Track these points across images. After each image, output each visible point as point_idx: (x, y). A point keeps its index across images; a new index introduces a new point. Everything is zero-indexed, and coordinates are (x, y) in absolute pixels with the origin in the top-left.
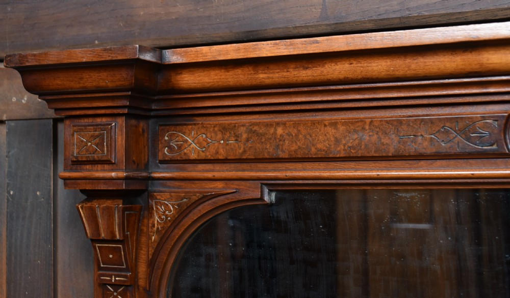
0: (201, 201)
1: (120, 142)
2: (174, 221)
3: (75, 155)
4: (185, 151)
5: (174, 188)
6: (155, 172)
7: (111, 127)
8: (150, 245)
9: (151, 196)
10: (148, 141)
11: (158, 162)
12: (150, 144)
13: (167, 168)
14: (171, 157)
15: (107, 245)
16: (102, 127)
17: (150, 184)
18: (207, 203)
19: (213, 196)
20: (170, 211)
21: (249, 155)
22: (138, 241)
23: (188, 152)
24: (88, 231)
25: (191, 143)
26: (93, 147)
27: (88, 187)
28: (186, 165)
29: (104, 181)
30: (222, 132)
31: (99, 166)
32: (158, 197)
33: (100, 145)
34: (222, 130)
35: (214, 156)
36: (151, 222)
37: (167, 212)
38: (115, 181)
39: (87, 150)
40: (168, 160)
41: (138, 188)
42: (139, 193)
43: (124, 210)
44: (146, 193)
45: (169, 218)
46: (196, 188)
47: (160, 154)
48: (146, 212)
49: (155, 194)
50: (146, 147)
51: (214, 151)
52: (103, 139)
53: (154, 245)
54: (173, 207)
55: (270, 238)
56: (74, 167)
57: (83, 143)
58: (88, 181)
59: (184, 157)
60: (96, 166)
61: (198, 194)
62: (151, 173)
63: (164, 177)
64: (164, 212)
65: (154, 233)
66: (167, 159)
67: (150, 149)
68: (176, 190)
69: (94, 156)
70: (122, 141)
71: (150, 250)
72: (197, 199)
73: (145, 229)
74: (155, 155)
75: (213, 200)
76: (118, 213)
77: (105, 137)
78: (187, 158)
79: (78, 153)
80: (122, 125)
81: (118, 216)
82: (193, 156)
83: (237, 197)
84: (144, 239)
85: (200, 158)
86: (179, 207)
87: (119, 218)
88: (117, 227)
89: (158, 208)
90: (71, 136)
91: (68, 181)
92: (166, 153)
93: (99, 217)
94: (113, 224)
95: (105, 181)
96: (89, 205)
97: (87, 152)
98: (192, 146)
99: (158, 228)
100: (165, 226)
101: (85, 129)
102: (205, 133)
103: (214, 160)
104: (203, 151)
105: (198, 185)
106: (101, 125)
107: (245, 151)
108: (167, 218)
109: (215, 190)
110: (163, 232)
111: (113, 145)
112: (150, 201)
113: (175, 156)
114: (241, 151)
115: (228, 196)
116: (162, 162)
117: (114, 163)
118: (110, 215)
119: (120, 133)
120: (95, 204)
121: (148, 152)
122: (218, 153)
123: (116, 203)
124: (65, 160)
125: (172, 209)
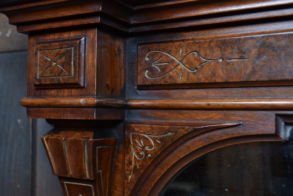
0: (191, 136)
1: (91, 61)
2: (155, 159)
3: (38, 78)
4: (171, 73)
5: (155, 118)
6: (132, 100)
7: (80, 42)
8: (126, 186)
9: (127, 127)
10: (125, 63)
11: (136, 87)
12: (127, 67)
13: (147, 95)
14: (152, 81)
15: (76, 183)
16: (69, 42)
17: (126, 114)
18: (198, 138)
19: (207, 130)
20: (151, 146)
21: (261, 77)
22: (112, 179)
23: (175, 74)
24: (54, 167)
25: (179, 64)
26: (58, 67)
27: (53, 117)
28: (172, 91)
29: (70, 109)
30: (221, 48)
31: (66, 90)
32: (136, 129)
33: (66, 64)
34: (222, 46)
35: (209, 78)
36: (127, 158)
37: (147, 148)
38: (84, 109)
39: (52, 72)
40: (149, 86)
41: (113, 118)
42: (114, 123)
43: (95, 144)
44: (122, 124)
45: (149, 155)
46: (183, 119)
47: (139, 78)
48: (121, 146)
49: (133, 125)
50: (123, 71)
51: (210, 73)
52: (70, 57)
53: (131, 186)
54: (155, 142)
55: (284, 185)
56: (38, 93)
57: (48, 64)
58: (52, 109)
59: (169, 82)
60: (62, 90)
61: (187, 127)
62: (128, 100)
63: (143, 105)
64: (143, 148)
65: (131, 171)
66: (147, 83)
67: (127, 73)
68: (158, 121)
69: (59, 78)
70: (93, 60)
71: (126, 191)
72: (185, 133)
73: (120, 166)
74: (133, 80)
75: (206, 135)
76: (88, 149)
77: (73, 55)
78: (173, 82)
79: (42, 76)
80: (93, 39)
81: (88, 152)
82: (181, 80)
83: (240, 131)
84: (118, 177)
85: (190, 81)
86: (162, 142)
87: (89, 155)
88: (86, 164)
89: (135, 143)
90: (34, 55)
91: (31, 109)
92: (147, 76)
93: (67, 151)
94: (81, 160)
95: (72, 109)
96: (55, 136)
97: (51, 73)
98: (179, 67)
99: (135, 166)
100: (145, 164)
101: (50, 46)
102: (198, 50)
103: (210, 84)
104: (194, 73)
105: (186, 115)
106: (68, 40)
107: (254, 72)
108: (146, 155)
109: (209, 122)
110: (142, 171)
111: (82, 64)
112: (126, 133)
113: (158, 80)
114: (248, 71)
115: (228, 130)
116: (141, 87)
117: (83, 87)
118: (78, 150)
119: (91, 49)
120: (61, 136)
121: (125, 76)
122: (215, 74)
123: (85, 136)
124: (28, 84)
125: (153, 144)
